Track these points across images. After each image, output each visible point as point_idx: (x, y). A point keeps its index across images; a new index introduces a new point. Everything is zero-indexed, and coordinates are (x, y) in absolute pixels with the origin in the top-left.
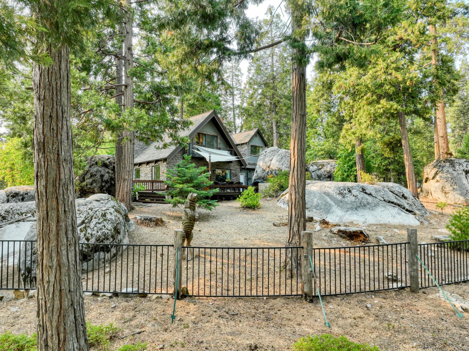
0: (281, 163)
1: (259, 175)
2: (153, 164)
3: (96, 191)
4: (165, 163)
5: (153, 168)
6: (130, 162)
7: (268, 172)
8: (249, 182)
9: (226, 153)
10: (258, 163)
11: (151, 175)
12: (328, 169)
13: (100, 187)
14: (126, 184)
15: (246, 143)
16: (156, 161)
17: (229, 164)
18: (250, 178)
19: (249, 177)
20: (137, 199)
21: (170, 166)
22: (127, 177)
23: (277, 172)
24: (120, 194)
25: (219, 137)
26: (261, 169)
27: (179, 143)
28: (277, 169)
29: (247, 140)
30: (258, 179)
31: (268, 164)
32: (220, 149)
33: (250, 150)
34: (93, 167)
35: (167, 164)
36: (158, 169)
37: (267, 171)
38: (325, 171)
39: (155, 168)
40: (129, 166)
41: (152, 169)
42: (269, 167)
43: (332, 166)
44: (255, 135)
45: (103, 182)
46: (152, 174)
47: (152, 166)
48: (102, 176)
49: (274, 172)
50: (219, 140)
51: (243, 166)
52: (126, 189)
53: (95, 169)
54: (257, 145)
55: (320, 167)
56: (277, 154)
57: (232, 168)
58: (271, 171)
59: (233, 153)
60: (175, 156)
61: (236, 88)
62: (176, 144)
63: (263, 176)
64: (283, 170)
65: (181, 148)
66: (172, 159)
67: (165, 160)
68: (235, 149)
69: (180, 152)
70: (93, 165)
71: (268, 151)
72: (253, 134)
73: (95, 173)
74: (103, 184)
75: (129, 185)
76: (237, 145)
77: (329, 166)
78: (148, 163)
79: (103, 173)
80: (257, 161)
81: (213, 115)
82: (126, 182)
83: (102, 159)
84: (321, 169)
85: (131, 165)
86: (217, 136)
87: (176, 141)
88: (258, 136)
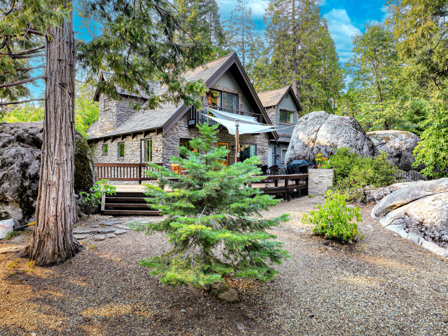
0: (335, 135)
1: (298, 153)
2: (142, 137)
3: (10, 198)
4: (160, 136)
5: (143, 142)
6: (61, 140)
7: (313, 149)
8: (277, 160)
9: (252, 119)
10: (294, 135)
11: (139, 154)
12: (397, 145)
13: (18, 191)
14: (53, 195)
15: (274, 106)
16: (147, 132)
17: (254, 136)
18: (278, 156)
19: (277, 154)
20: (103, 208)
21: (168, 140)
22: (55, 178)
23: (329, 150)
24: (40, 220)
25: (240, 95)
26: (301, 144)
27: (183, 97)
28: (328, 144)
29: (275, 103)
30: (295, 159)
31: (313, 136)
32: (242, 114)
33: (279, 117)
34: (10, 146)
35: (163, 137)
36: (149, 144)
37: (311, 147)
38: (391, 147)
39: (145, 142)
40: (60, 151)
41: (141, 143)
42: (313, 142)
43: (402, 140)
44: (285, 96)
45: (26, 178)
46: (141, 151)
47: (141, 140)
48: (25, 166)
49: (323, 149)
50: (240, 101)
51: (274, 139)
52: (52, 208)
53: (13, 151)
54: (288, 109)
55: (384, 141)
56: (326, 122)
57: (258, 142)
58: (317, 147)
59: (261, 119)
60: (176, 124)
61: (247, 42)
62: (177, 100)
63: (303, 155)
64: (339, 147)
65: (187, 109)
66: (171, 129)
67: (159, 130)
68: (263, 114)
69: (183, 118)
70: (10, 142)
71: (310, 117)
72: (284, 93)
73: (11, 159)
74: (26, 184)
75: (60, 198)
76: (268, 108)
77: (397, 140)
78: (135, 134)
79: (26, 160)
80: (292, 132)
81: (234, 61)
82: (54, 190)
83: (31, 131)
84: (384, 144)
85: (64, 148)
86: (237, 95)
87: (176, 94)
88: (289, 97)
